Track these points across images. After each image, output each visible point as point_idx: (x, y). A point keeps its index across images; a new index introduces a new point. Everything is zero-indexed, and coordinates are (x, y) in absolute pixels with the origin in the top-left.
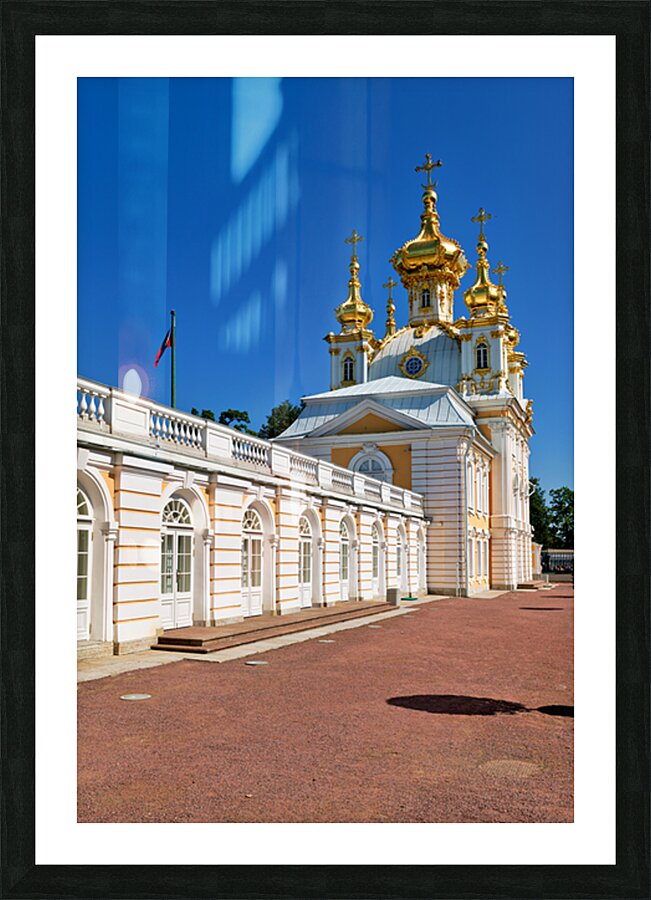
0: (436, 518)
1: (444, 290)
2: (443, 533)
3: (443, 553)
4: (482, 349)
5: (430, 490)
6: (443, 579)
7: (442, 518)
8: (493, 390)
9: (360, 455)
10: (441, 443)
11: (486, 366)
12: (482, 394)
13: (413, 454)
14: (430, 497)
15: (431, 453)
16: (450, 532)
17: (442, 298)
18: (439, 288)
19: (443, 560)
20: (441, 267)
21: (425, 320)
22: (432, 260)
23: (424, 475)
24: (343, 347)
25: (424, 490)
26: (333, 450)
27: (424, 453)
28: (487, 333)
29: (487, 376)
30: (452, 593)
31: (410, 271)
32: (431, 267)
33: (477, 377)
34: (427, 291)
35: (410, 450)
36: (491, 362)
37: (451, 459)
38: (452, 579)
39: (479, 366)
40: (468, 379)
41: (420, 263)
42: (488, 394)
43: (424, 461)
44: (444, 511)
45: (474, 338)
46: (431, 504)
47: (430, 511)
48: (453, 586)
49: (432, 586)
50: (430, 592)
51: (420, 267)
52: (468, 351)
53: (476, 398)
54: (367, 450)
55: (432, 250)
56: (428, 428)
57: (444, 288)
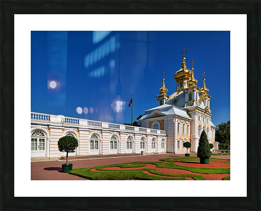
0: (169, 136)
1: (186, 82)
2: (170, 139)
3: (170, 144)
4: (190, 95)
5: (168, 129)
6: (170, 150)
7: (170, 136)
8: (192, 105)
9: (154, 122)
10: (170, 119)
11: (191, 99)
12: (190, 106)
13: (164, 122)
14: (168, 131)
15: (168, 121)
16: (171, 139)
17: (185, 84)
18: (184, 81)
19: (170, 145)
20: (185, 76)
21: (180, 90)
22: (182, 75)
23: (166, 126)
24: (160, 98)
25: (166, 130)
26: (149, 122)
27: (167, 121)
28: (192, 91)
29: (192, 101)
30: (171, 153)
31: (178, 78)
32: (182, 77)
33: (189, 102)
34: (182, 82)
35: (164, 121)
36: (192, 98)
37: (172, 122)
38: (172, 150)
39: (190, 99)
40: (187, 103)
41: (180, 76)
42: (191, 106)
43: (167, 123)
44: (170, 134)
45: (189, 93)
46: (168, 133)
47: (168, 134)
48: (172, 151)
49: (168, 151)
50: (167, 153)
51: (179, 77)
52: (187, 96)
53: (188, 107)
54: (155, 121)
55: (182, 73)
56: (166, 115)
57: (186, 81)
